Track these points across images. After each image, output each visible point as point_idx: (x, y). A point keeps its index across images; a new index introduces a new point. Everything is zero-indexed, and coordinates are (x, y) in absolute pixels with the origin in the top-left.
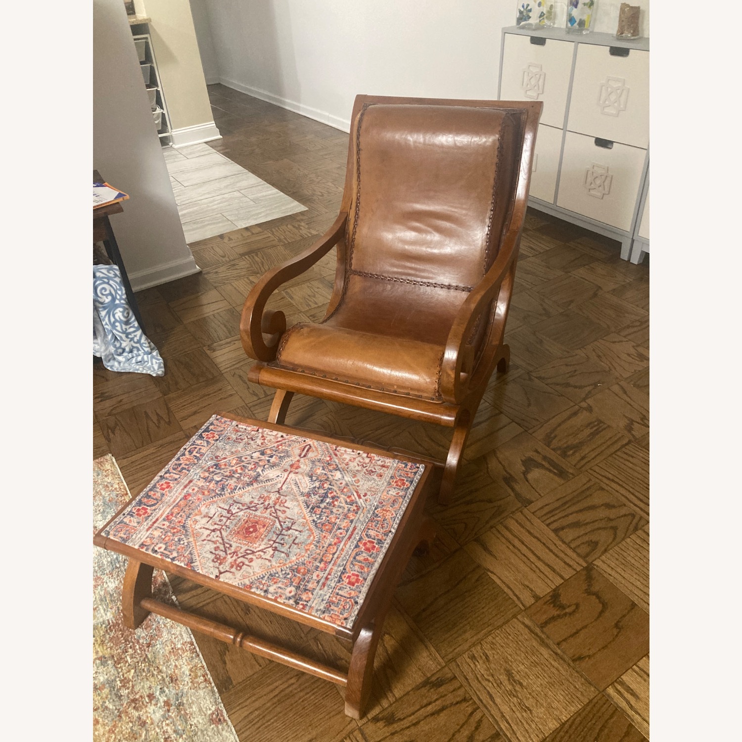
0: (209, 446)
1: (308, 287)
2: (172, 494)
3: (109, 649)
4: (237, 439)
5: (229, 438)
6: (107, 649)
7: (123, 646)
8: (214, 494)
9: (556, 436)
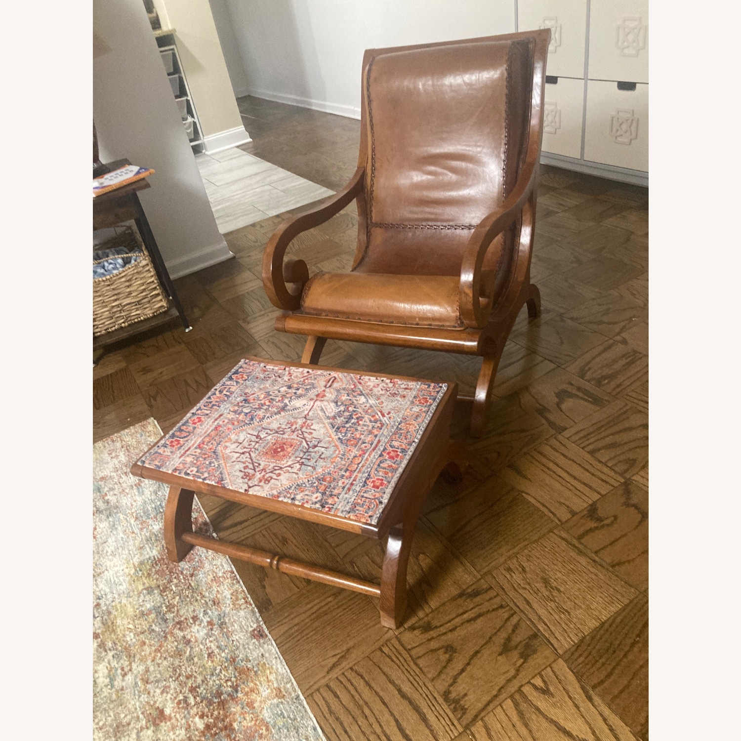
0: (239, 385)
1: (338, 260)
2: (203, 426)
3: (155, 581)
4: (265, 377)
5: (257, 378)
6: (153, 580)
7: (168, 577)
8: (243, 424)
9: (589, 369)
